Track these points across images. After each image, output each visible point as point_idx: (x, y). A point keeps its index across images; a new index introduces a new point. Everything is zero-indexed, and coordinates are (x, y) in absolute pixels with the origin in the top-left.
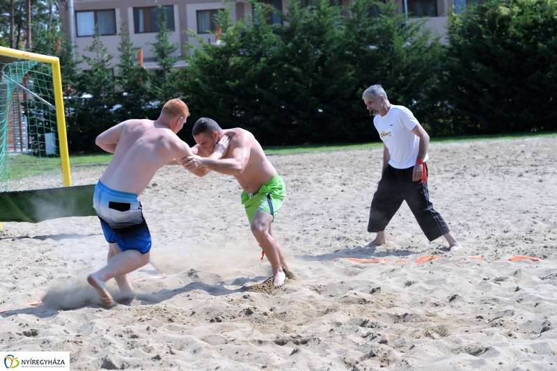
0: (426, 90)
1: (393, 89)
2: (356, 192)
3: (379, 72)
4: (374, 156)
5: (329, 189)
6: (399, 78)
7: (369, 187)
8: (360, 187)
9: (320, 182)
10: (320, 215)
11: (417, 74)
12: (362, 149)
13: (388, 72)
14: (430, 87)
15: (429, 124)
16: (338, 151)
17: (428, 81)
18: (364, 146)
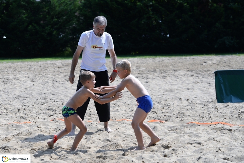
0: (69, 28)
1: (50, 26)
2: (42, 86)
3: (42, 16)
4: (43, 66)
5: (25, 84)
6: (54, 20)
7: (48, 83)
8: (43, 83)
9: (18, 79)
10: (28, 97)
11: (64, 18)
12: (32, 62)
13: (48, 16)
14: (72, 26)
15: (71, 48)
16: (18, 62)
17: (71, 22)
18: (32, 60)
